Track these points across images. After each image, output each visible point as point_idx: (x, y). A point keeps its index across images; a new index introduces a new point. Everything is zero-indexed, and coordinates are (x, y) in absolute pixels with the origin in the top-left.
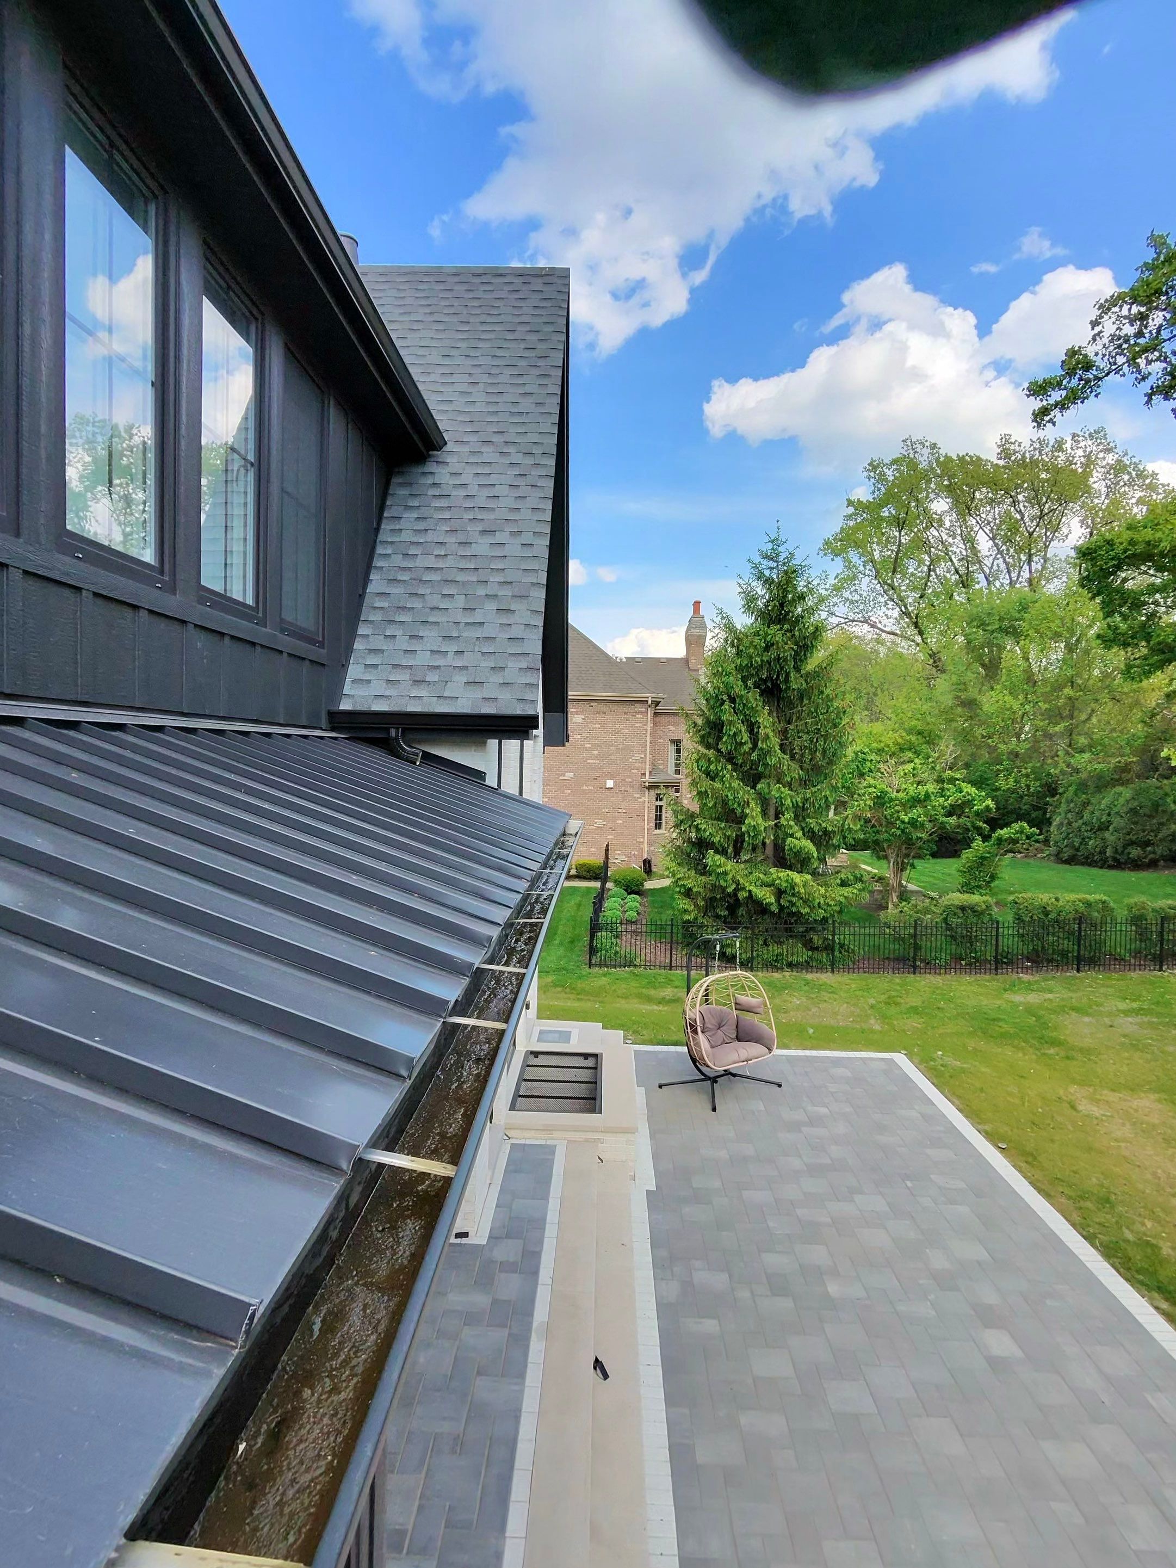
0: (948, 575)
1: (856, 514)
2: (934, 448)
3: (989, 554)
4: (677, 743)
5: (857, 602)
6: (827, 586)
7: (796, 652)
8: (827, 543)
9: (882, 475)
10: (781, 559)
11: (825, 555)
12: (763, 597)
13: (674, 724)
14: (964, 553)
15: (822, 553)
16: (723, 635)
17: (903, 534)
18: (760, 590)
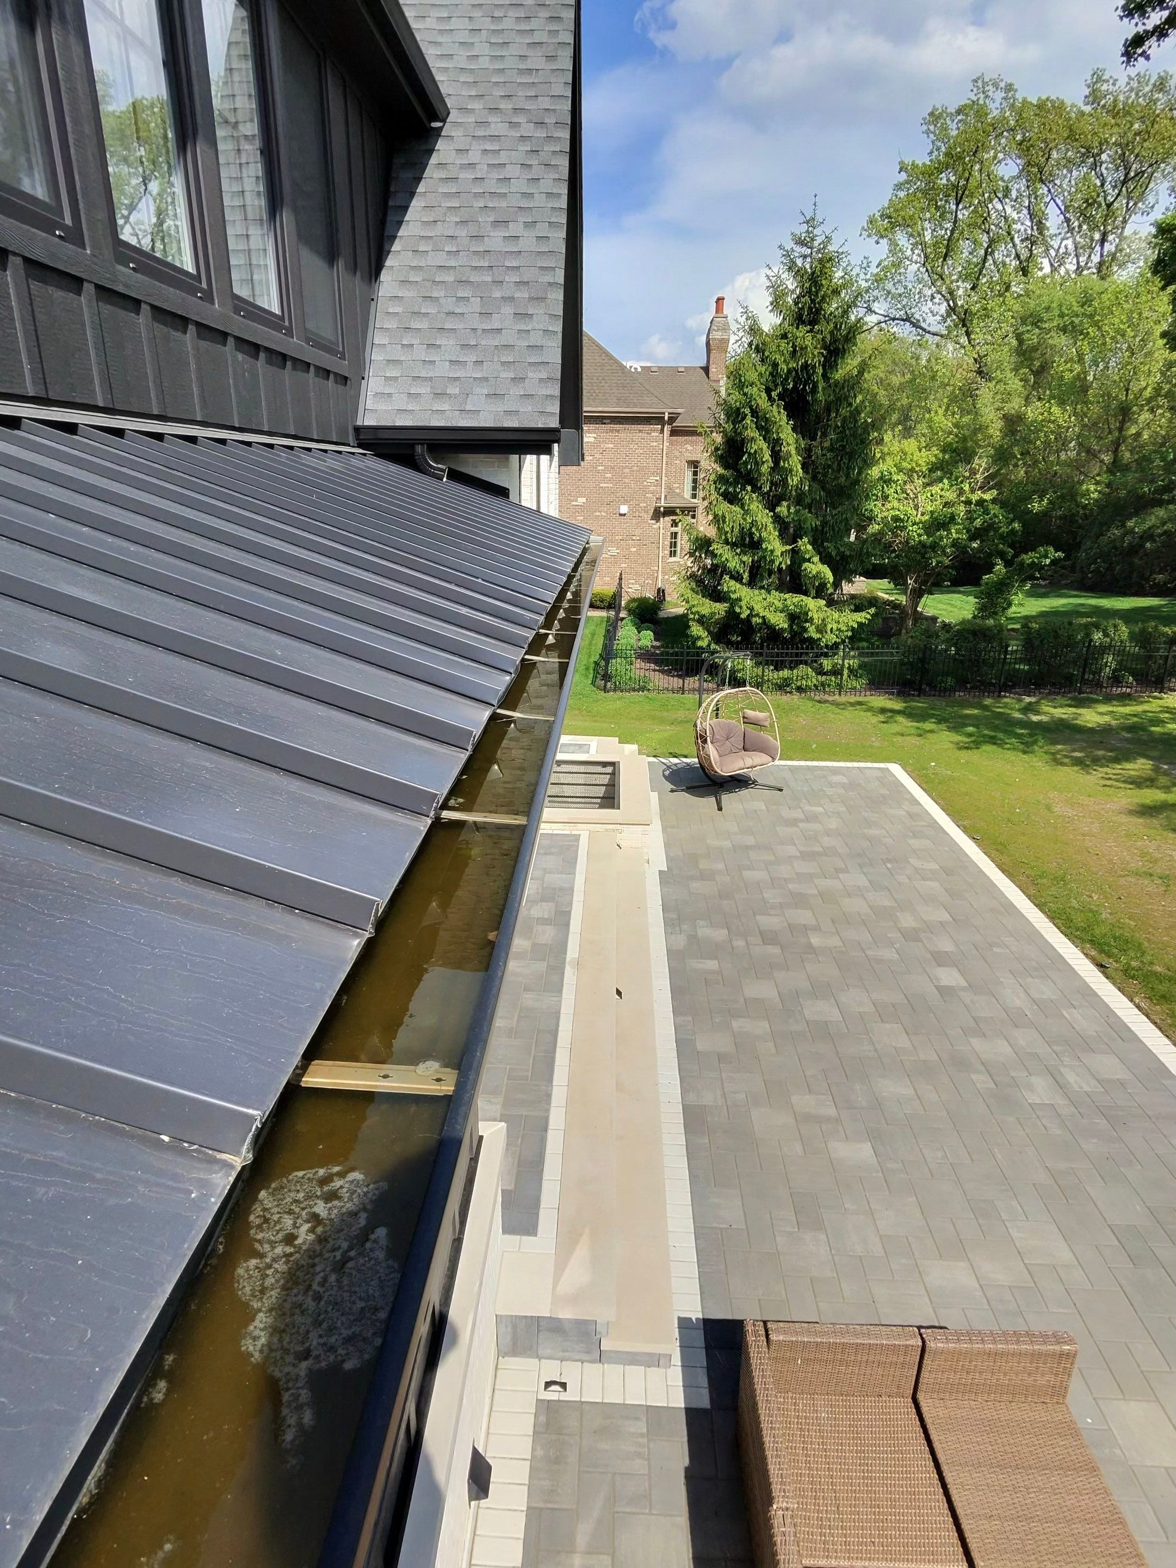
0: (1008, 260)
1: (907, 182)
2: (1010, 90)
3: (1057, 232)
4: (694, 464)
5: (900, 295)
6: (868, 277)
7: (825, 357)
8: (871, 221)
9: (945, 129)
10: (816, 243)
11: (869, 236)
12: (793, 292)
13: (692, 443)
14: (1029, 232)
15: (865, 234)
16: (746, 340)
17: (961, 206)
18: (791, 284)
